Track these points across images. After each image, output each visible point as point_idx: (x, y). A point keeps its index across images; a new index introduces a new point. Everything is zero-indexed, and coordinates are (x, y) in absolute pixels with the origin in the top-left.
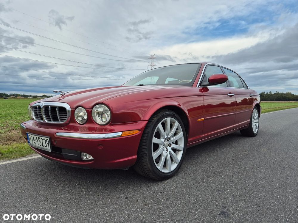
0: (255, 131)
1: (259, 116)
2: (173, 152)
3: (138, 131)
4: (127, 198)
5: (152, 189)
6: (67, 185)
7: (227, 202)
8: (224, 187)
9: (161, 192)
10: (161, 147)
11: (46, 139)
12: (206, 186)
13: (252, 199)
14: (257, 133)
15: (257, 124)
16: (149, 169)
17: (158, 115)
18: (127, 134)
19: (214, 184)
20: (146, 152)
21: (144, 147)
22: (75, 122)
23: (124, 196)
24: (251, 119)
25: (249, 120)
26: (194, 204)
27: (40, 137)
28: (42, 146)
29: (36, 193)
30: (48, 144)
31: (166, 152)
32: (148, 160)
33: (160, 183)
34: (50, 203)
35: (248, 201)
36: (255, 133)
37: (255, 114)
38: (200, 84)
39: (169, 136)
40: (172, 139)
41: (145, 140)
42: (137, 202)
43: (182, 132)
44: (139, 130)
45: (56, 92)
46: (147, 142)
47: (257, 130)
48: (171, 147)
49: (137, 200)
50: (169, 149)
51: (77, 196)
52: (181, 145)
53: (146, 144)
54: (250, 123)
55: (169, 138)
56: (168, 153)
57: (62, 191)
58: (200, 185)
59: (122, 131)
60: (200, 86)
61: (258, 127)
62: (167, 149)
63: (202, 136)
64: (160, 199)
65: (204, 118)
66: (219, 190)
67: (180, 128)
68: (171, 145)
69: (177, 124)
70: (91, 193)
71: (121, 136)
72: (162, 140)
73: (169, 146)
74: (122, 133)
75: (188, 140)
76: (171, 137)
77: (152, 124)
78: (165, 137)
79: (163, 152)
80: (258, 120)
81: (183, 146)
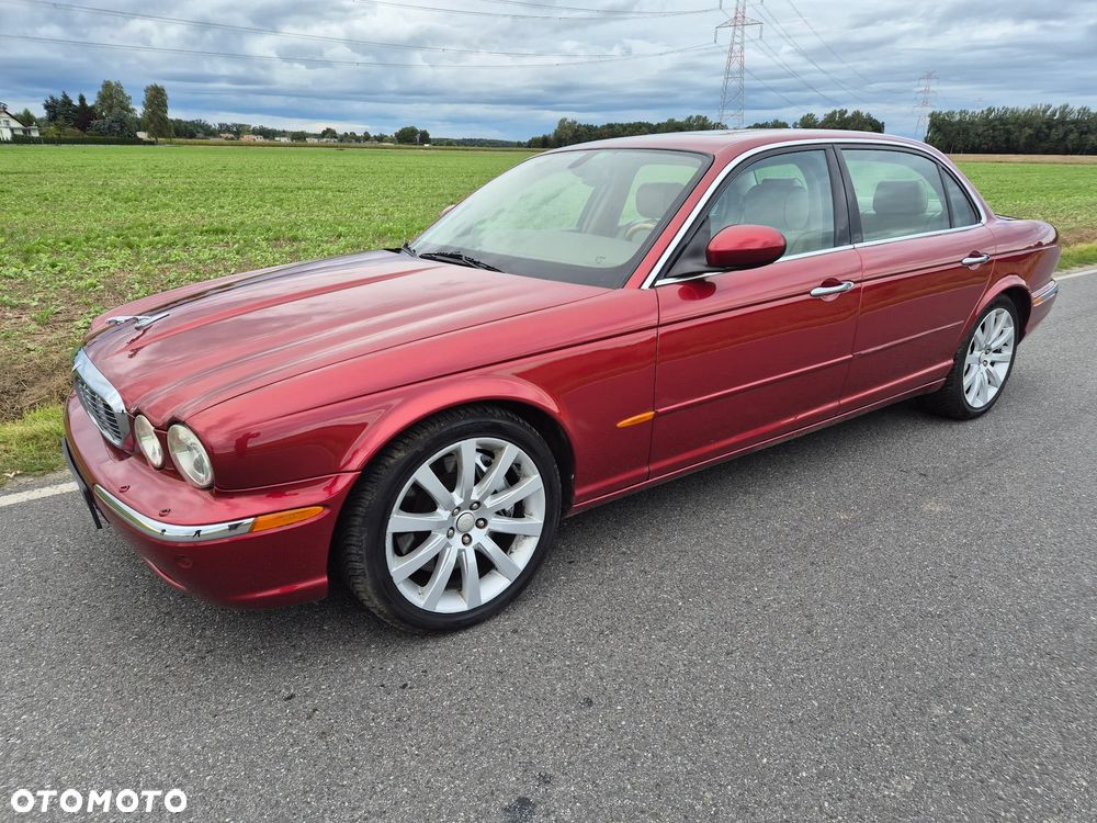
0: (975, 401)
1: (1020, 334)
3: (321, 508)
5: (388, 667)
6: (168, 613)
7: (573, 759)
9: (405, 686)
10: (439, 537)
12: (562, 678)
13: (663, 758)
14: (991, 403)
17: (418, 438)
18: (273, 525)
19: (597, 669)
20: (362, 565)
22: (143, 456)
23: (288, 688)
24: (960, 359)
25: (951, 362)
29: (74, 637)
31: (463, 547)
34: (85, 685)
35: (643, 763)
36: (978, 405)
38: (664, 273)
40: (488, 503)
43: (538, 475)
44: (323, 504)
45: (117, 322)
49: (315, 710)
50: (480, 537)
51: (167, 667)
52: (536, 518)
54: (957, 373)
55: (478, 503)
56: (469, 549)
57: (140, 638)
59: (256, 516)
60: (659, 283)
61: (1002, 379)
62: (467, 538)
63: (646, 469)
64: (378, 718)
65: (652, 413)
66: (589, 702)
67: (529, 464)
68: (485, 521)
69: (510, 453)
70: (209, 659)
71: (251, 531)
72: (442, 514)
73: (478, 527)
74: (254, 524)
75: (572, 493)
76: (484, 497)
77: (385, 475)
78: (457, 504)
79: (444, 550)
80: (1008, 353)
81: (542, 522)
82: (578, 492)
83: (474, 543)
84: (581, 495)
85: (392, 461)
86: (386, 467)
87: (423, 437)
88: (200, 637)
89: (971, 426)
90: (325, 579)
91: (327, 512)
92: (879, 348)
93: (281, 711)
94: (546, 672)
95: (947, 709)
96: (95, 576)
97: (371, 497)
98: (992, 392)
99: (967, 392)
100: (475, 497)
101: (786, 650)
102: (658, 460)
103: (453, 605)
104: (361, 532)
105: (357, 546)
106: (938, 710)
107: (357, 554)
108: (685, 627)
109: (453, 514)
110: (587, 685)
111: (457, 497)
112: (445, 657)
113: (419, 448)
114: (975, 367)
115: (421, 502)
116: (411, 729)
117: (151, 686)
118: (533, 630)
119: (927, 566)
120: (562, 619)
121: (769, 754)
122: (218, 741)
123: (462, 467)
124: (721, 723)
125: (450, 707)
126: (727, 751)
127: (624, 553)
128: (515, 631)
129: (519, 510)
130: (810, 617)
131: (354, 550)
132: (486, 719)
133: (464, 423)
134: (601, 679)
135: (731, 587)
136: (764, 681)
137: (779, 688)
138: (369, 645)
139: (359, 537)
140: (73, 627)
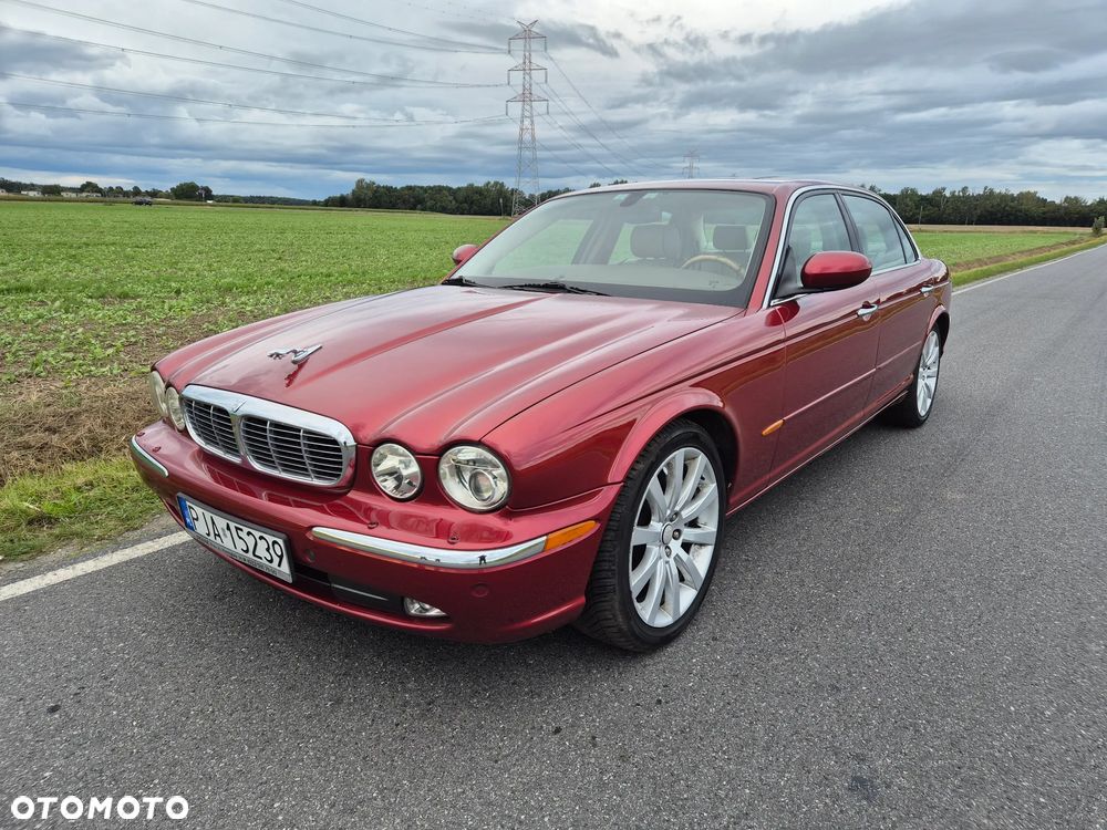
1: (941, 352)
2: (682, 553)
3: (594, 523)
4: (558, 730)
7: (866, 736)
8: (850, 674)
9: (659, 702)
10: (654, 551)
11: (271, 539)
12: (794, 672)
13: (936, 722)
14: (928, 413)
15: (932, 382)
16: (620, 630)
18: (559, 542)
19: (816, 660)
20: (614, 581)
21: (606, 566)
22: (375, 490)
24: (916, 373)
25: (911, 376)
26: (767, 749)
27: (246, 530)
28: (250, 555)
30: (281, 557)
31: (667, 558)
32: (617, 606)
33: (648, 661)
35: (925, 729)
36: (923, 413)
37: (932, 350)
38: (773, 297)
39: (677, 508)
41: (609, 544)
42: (595, 746)
43: (715, 484)
44: (596, 518)
45: (278, 355)
46: (617, 550)
47: (929, 401)
48: (680, 542)
49: (594, 738)
50: (676, 546)
51: (397, 725)
52: (710, 527)
53: (614, 556)
55: (678, 514)
56: (671, 560)
58: (775, 668)
59: (546, 535)
60: (772, 303)
61: (933, 391)
62: (668, 550)
63: (768, 477)
64: (661, 733)
65: (781, 421)
66: (836, 688)
68: (678, 533)
69: (701, 462)
70: (437, 709)
71: (545, 550)
72: (656, 526)
73: (675, 538)
74: (547, 540)
76: (682, 509)
77: (631, 487)
79: (657, 562)
80: (935, 368)
81: (715, 530)
82: (731, 501)
83: (673, 555)
84: (733, 503)
85: (634, 473)
86: (631, 480)
87: (654, 449)
89: (920, 432)
90: (583, 599)
91: (598, 527)
92: (887, 362)
93: (560, 744)
97: (621, 510)
99: (918, 402)
102: (775, 467)
103: (664, 620)
104: (614, 547)
105: (610, 561)
107: (608, 570)
108: (855, 614)
110: (819, 674)
112: (672, 670)
114: (920, 382)
116: (701, 738)
117: (397, 746)
120: (746, 622)
121: (1011, 703)
122: (523, 783)
124: (955, 686)
125: (719, 713)
126: (979, 707)
132: (761, 718)
133: (678, 433)
134: (827, 667)
136: (956, 648)
137: (971, 652)
139: (612, 553)
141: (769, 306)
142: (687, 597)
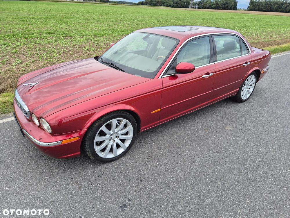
0: (244, 98)
1: (257, 81)
2: (120, 143)
4: (72, 178)
5: (95, 171)
6: (42, 156)
7: (136, 195)
9: (99, 176)
10: (107, 141)
12: (135, 174)
13: (157, 195)
15: (252, 89)
18: (67, 142)
19: (144, 172)
23: (71, 176)
24: (240, 88)
25: (238, 89)
31: (113, 143)
32: (90, 154)
34: (23, 175)
35: (152, 196)
38: (164, 74)
40: (119, 133)
42: (77, 184)
43: (131, 126)
49: (78, 182)
51: (43, 170)
55: (117, 133)
57: (36, 162)
59: (62, 140)
60: (163, 77)
61: (251, 92)
62: (114, 141)
63: (159, 122)
64: (92, 184)
65: (160, 109)
66: (141, 181)
67: (129, 123)
68: (118, 137)
69: (124, 121)
70: (53, 168)
71: (61, 144)
72: (108, 136)
74: (62, 142)
75: (140, 128)
76: (118, 131)
77: (93, 129)
78: (111, 133)
79: (108, 144)
80: (253, 85)
81: (132, 136)
82: (141, 128)
83: (116, 142)
84: (142, 129)
85: (95, 125)
86: (94, 127)
87: (103, 119)
88: (50, 162)
89: (242, 104)
90: (80, 153)
91: (79, 138)
92: (219, 88)
93: (70, 182)
94: (132, 173)
95: (221, 183)
96: (24, 144)
97: (90, 134)
98: (249, 95)
99: (242, 96)
100: (116, 132)
101: (188, 167)
102: (161, 119)
103: (111, 156)
104: (88, 142)
106: (219, 183)
107: (87, 147)
108: (165, 161)
109: (110, 136)
110: (141, 176)
111: (111, 132)
112: (109, 168)
113: (102, 122)
114: (245, 90)
115: (103, 134)
116: (100, 187)
117: (39, 175)
118: (130, 161)
119: (224, 145)
120: (137, 159)
121: (180, 194)
122: (56, 190)
123: (112, 125)
124: (171, 186)
125: (109, 181)
126: (171, 193)
127: (153, 140)
128: (125, 162)
129: (127, 134)
130: (194, 159)
131: (86, 146)
132: (117, 185)
133: (113, 115)
134: (145, 174)
135: (177, 150)
136: (181, 175)
138: (91, 165)
139: (87, 143)
140: (19, 159)
141: (161, 78)
142: (120, 151)
